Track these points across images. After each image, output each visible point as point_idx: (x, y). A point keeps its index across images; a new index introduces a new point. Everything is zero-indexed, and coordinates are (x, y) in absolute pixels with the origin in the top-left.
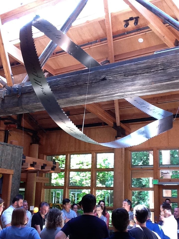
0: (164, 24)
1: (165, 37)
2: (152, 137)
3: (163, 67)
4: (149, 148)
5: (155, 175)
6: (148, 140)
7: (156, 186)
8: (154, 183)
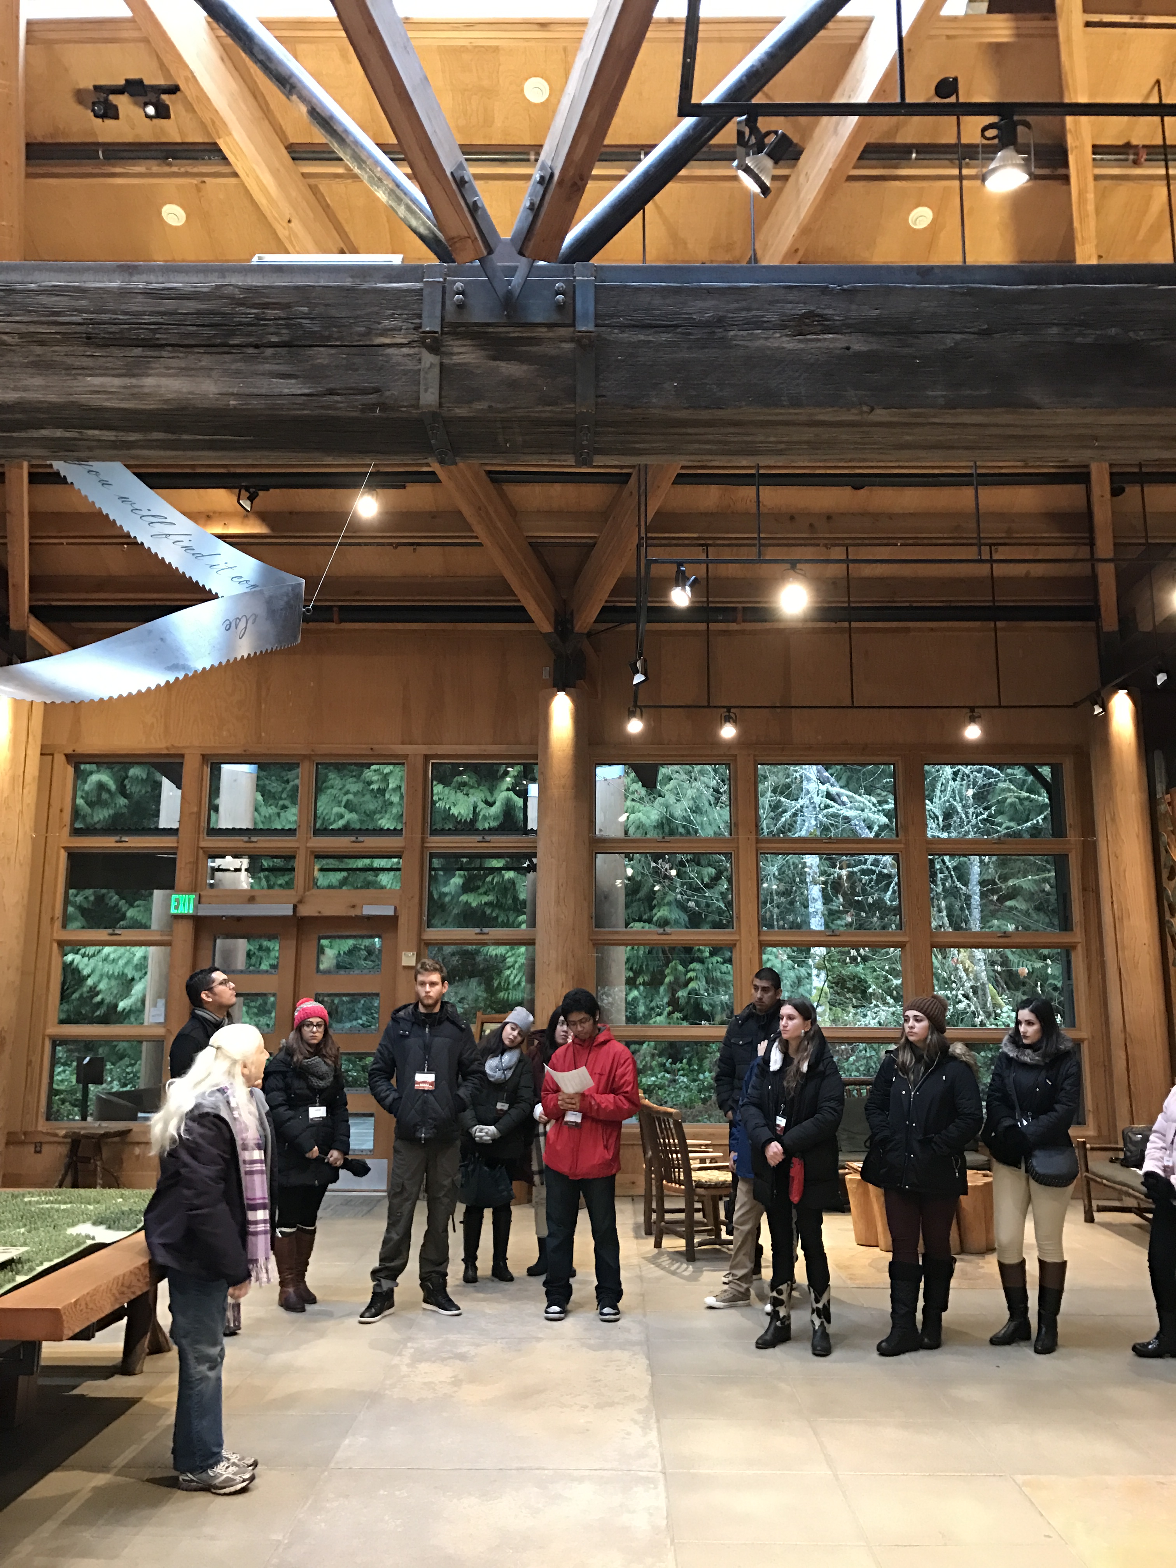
0: (293, 159)
1: (292, 225)
2: (204, 669)
3: (286, 335)
4: (167, 748)
5: (182, 875)
6: (181, 677)
7: (184, 922)
8: (177, 908)
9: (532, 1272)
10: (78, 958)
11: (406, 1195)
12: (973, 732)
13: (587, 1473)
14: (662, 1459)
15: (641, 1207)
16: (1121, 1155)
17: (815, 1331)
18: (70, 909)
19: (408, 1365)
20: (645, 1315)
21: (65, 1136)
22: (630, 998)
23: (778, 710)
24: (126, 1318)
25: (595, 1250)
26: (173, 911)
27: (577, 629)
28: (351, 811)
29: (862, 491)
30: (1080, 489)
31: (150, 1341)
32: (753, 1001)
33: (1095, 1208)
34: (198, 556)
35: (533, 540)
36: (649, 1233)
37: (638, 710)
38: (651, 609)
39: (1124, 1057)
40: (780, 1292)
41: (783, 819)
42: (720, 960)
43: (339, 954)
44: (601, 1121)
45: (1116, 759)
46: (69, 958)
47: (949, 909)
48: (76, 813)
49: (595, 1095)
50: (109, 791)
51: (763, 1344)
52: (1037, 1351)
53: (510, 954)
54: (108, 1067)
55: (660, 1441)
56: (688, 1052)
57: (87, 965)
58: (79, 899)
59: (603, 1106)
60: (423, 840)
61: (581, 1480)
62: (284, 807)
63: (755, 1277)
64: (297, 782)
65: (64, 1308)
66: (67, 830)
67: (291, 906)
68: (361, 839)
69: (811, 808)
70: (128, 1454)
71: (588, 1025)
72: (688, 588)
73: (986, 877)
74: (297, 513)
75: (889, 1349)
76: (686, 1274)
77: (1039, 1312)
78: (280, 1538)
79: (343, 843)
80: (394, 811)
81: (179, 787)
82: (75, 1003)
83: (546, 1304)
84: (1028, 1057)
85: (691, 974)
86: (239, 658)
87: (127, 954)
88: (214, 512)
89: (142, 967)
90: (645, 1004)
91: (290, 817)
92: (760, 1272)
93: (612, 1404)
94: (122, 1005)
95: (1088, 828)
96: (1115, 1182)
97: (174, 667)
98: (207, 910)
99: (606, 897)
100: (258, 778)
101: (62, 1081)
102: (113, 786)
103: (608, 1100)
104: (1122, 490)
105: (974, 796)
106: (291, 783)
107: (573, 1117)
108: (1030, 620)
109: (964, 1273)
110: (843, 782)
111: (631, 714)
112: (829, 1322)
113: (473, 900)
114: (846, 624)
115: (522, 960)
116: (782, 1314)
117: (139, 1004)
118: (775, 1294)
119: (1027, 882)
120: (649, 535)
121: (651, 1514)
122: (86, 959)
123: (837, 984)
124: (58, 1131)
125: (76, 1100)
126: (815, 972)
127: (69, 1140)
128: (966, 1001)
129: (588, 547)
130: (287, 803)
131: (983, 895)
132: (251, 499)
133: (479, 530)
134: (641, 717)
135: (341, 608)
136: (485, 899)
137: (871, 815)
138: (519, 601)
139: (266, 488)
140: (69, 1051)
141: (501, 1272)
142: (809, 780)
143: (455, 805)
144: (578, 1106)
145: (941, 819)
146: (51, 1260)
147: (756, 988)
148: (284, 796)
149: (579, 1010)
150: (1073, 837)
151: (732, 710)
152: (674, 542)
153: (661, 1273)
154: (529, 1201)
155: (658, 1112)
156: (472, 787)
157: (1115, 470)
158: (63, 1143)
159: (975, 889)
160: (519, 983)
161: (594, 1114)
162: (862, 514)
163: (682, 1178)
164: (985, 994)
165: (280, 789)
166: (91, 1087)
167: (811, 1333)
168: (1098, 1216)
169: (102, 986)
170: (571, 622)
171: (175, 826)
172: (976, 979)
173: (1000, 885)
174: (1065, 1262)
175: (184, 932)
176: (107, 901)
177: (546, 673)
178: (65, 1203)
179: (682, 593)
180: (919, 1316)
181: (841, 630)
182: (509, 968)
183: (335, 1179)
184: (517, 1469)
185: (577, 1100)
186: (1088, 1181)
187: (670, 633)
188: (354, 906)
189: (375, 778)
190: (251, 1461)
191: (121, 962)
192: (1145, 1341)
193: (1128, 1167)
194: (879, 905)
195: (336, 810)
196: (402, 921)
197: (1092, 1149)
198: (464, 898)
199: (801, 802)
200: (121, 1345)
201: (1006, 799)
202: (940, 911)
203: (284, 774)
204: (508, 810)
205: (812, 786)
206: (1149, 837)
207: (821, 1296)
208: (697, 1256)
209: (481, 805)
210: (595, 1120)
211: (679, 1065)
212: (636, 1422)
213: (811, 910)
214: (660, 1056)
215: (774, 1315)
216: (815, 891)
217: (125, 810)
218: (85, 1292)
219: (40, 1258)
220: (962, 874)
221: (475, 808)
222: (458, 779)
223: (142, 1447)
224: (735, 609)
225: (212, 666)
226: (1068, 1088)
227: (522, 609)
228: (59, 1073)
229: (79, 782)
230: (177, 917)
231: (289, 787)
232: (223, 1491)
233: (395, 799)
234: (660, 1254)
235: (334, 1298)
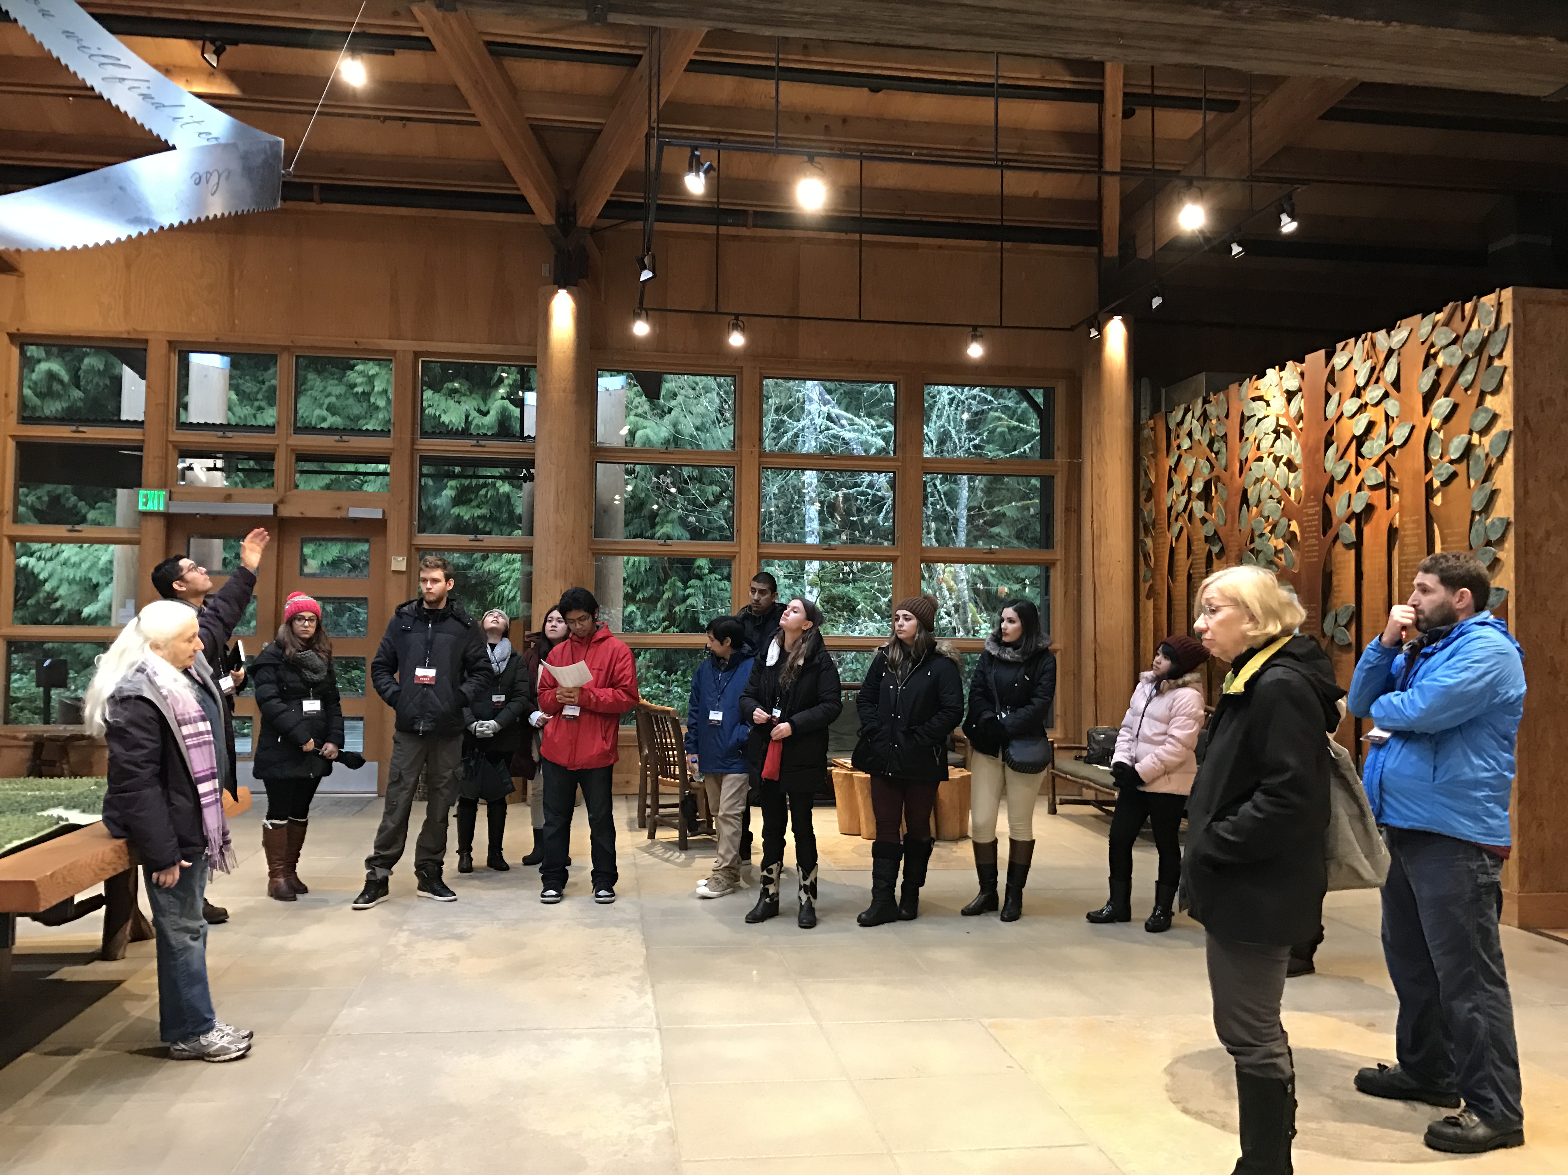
2: (172, 225)
4: (129, 333)
5: (150, 470)
6: (145, 232)
7: (155, 519)
8: (146, 504)
9: (528, 861)
10: (32, 561)
11: (402, 785)
12: (975, 351)
13: (585, 1031)
14: (657, 1017)
15: (635, 804)
16: (1085, 753)
17: (801, 906)
18: (21, 509)
19: (405, 945)
20: (639, 896)
21: (26, 739)
22: (626, 613)
23: (785, 320)
24: (104, 907)
25: (592, 837)
26: (141, 508)
27: (580, 223)
28: (333, 414)
29: (880, 94)
30: (1091, 108)
31: (132, 928)
32: (749, 603)
33: (1058, 801)
34: (159, 106)
35: (535, 123)
36: (642, 826)
37: (644, 312)
38: (660, 207)
39: (1093, 665)
40: (770, 871)
41: (785, 439)
42: (718, 577)
43: (322, 564)
44: (600, 714)
45: (1106, 384)
46: (23, 560)
47: (937, 532)
48: (23, 403)
49: (595, 690)
50: (61, 382)
51: (754, 918)
52: (1003, 919)
53: (503, 569)
54: (71, 675)
55: (655, 1001)
56: (683, 665)
57: (43, 569)
58: (31, 499)
59: (602, 699)
60: (413, 442)
61: (579, 1037)
62: (260, 408)
63: (744, 862)
64: (273, 382)
65: (40, 880)
66: (14, 417)
67: (272, 506)
68: (345, 438)
69: (811, 429)
70: (114, 1030)
71: (587, 623)
72: (702, 174)
73: (972, 504)
74: (272, 75)
75: (869, 920)
76: (678, 861)
77: (1007, 886)
78: (278, 1096)
79: (326, 442)
80: (381, 416)
81: (143, 377)
82: (31, 610)
83: (542, 889)
84: (1008, 655)
85: (689, 591)
86: (211, 217)
87: (91, 557)
88: (175, 66)
89: (107, 571)
90: (642, 618)
91: (269, 417)
92: (749, 858)
93: (609, 973)
94: (87, 611)
95: (1076, 450)
96: (1077, 777)
97: (136, 221)
98: (178, 508)
99: (605, 511)
100: (231, 377)
101: (19, 688)
102: (66, 378)
103: (607, 694)
104: (1133, 113)
105: (968, 422)
106: (267, 384)
107: (571, 711)
108: (1036, 242)
109: (940, 857)
110: (843, 405)
111: (637, 316)
112: (815, 897)
113: (466, 513)
114: (857, 236)
115: (516, 575)
116: (771, 892)
117: (106, 610)
118: (765, 873)
119: (1011, 509)
120: (661, 125)
121: (646, 1063)
122: (42, 562)
123: (827, 602)
124: (18, 734)
125: (36, 708)
126: (808, 588)
127: (31, 743)
128: (948, 618)
129: (594, 135)
130: (263, 404)
131: (970, 519)
132: (218, 52)
133: (476, 106)
134: (647, 319)
135: (323, 187)
136: (478, 512)
137: (869, 438)
138: (518, 189)
139: (235, 43)
140: (25, 659)
141: (496, 862)
142: (811, 400)
143: (445, 412)
144: (576, 700)
145: (935, 443)
146: (21, 838)
147: (754, 590)
148: (260, 396)
149: (578, 608)
150: (1060, 458)
151: (740, 318)
152: (685, 134)
153: (656, 860)
154: (524, 800)
155: (656, 711)
156: (464, 395)
157: (1128, 90)
158: (25, 747)
159: (962, 513)
160: (514, 598)
161: (592, 707)
162: (878, 120)
163: (677, 772)
164: (965, 613)
165: (255, 389)
166: (55, 693)
167: (798, 908)
168: (1060, 809)
169: (62, 591)
170: (574, 214)
171: (141, 418)
172: (959, 598)
173: (985, 510)
174: (1034, 841)
175: (156, 528)
176: (63, 501)
177: (546, 270)
178: (33, 790)
179: (696, 178)
180: (898, 892)
181: (851, 243)
182: (503, 583)
183: (328, 771)
184: (516, 1030)
185: (576, 694)
186: (1054, 776)
187: (677, 235)
188: (339, 508)
189: (359, 380)
190: (247, 1033)
191: (84, 566)
192: (1098, 909)
193: (1090, 763)
194: (873, 525)
195: (318, 412)
196: (391, 525)
197: (1059, 748)
198: (456, 511)
199: (802, 423)
200: (100, 934)
201: (997, 427)
202: (928, 533)
203: (259, 373)
204: (504, 420)
205: (813, 407)
206: (1131, 462)
207: (809, 873)
208: (689, 845)
209: (474, 414)
210: (593, 713)
211: (673, 677)
212: (631, 988)
213: (807, 530)
214: (655, 668)
215: (765, 893)
216: (812, 511)
217: (80, 404)
218: (61, 866)
219: (8, 836)
220: (951, 499)
221: (467, 417)
222: (449, 385)
223: (127, 1024)
224: (745, 212)
225: (181, 223)
226: (1044, 683)
227: (522, 198)
228: (16, 681)
229: (26, 370)
230: (146, 514)
231: (265, 388)
232: (218, 1059)
233: (381, 403)
234: (653, 845)
235: (326, 888)
